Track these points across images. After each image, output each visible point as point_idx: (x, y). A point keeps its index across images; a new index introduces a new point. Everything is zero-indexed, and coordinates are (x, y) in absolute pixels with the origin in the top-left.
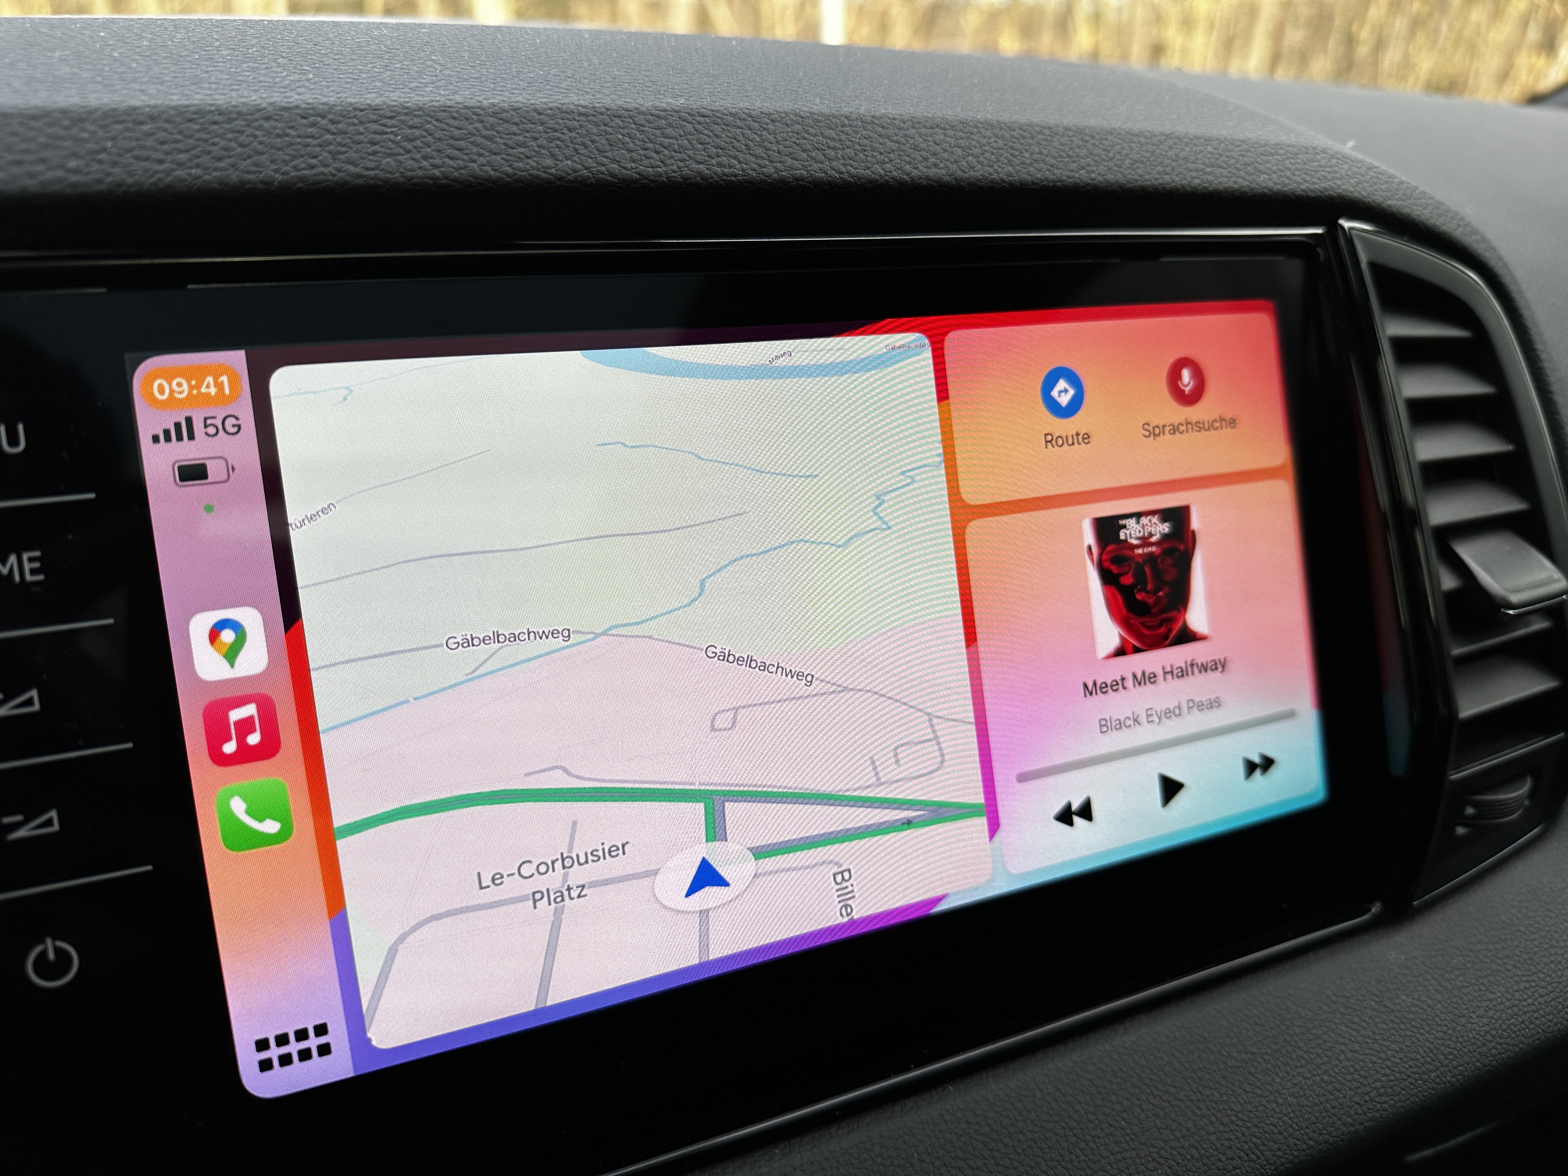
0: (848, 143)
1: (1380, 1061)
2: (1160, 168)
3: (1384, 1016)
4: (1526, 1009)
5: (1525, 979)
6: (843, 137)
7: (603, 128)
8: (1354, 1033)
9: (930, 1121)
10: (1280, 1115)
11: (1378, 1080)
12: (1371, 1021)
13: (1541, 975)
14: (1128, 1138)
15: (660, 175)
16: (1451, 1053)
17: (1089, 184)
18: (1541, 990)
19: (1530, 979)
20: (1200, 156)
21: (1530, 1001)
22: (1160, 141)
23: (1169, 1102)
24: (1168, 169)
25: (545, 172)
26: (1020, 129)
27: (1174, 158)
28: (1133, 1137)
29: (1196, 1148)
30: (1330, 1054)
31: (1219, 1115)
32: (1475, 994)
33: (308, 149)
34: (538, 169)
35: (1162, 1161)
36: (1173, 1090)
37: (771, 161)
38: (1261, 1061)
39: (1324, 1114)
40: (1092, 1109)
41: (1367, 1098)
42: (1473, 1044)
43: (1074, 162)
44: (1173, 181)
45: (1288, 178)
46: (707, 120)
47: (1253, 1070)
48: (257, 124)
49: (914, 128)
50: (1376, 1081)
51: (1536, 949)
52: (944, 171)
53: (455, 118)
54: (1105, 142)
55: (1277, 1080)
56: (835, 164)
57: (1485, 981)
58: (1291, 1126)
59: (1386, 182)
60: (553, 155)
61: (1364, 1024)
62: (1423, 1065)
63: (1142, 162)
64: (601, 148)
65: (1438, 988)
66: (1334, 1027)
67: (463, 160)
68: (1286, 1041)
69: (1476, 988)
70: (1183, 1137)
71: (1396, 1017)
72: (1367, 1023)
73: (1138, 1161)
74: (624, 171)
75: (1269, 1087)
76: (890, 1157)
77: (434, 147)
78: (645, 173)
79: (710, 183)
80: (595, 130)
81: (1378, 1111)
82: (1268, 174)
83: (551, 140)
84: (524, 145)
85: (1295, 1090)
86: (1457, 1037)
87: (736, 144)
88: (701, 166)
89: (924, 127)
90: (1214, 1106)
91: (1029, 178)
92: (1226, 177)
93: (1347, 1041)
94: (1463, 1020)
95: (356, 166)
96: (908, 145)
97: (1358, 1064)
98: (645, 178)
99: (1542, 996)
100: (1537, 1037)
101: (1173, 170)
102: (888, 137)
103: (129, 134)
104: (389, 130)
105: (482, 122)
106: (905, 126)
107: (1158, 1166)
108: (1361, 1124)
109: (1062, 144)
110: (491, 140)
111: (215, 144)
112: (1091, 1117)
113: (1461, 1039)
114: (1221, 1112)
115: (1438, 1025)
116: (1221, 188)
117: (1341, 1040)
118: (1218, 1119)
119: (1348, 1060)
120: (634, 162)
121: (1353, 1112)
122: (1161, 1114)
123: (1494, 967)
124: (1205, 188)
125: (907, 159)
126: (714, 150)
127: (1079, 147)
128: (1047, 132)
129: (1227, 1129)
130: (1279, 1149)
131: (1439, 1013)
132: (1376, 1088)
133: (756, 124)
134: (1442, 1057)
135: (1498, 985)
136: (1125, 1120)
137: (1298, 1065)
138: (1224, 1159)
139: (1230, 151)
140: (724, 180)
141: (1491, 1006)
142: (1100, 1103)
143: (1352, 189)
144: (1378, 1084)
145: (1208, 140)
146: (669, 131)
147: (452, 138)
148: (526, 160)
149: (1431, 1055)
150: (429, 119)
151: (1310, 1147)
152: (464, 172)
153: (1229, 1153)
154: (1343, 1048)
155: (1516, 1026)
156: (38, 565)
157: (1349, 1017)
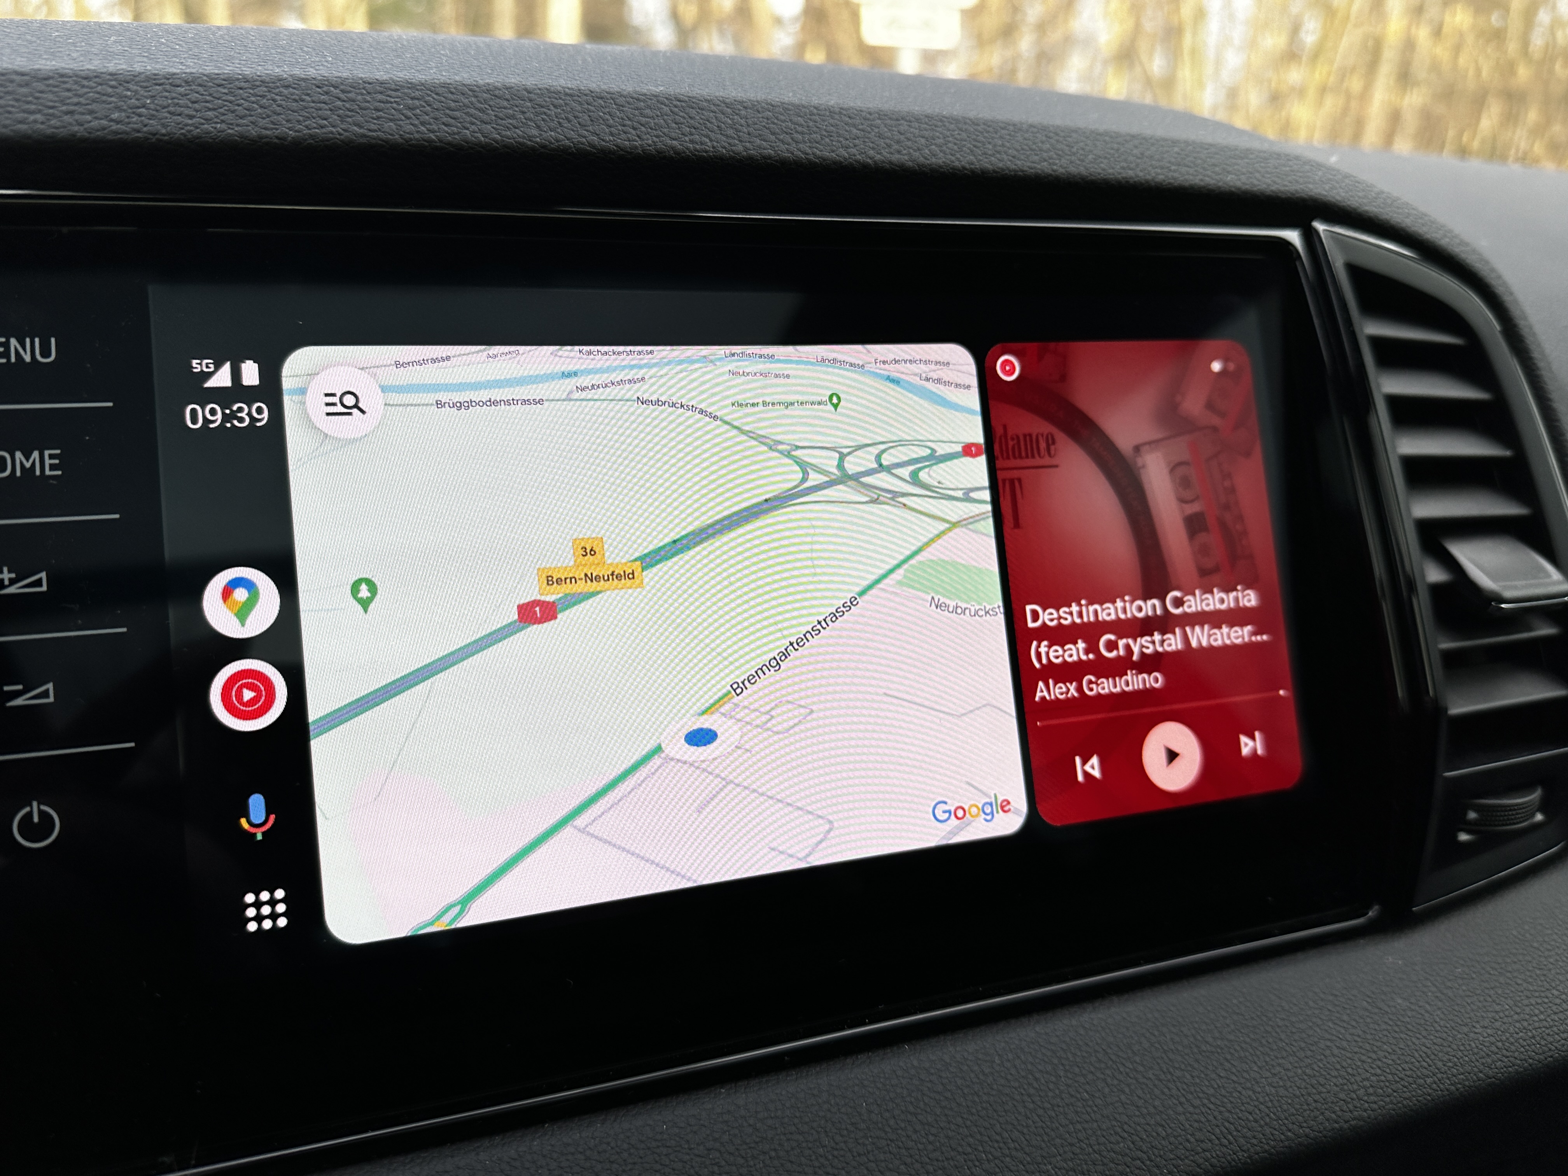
0: (815, 129)
1: (1369, 1060)
2: (1125, 165)
3: (1377, 1018)
4: (1537, 1025)
5: (1537, 994)
6: (811, 124)
7: (586, 106)
8: (1343, 1031)
9: (882, 1075)
10: (1256, 1103)
11: (1368, 1079)
12: (1361, 1021)
13: (1556, 993)
14: (1089, 1109)
15: (636, 147)
16: (1450, 1060)
17: (1051, 175)
18: (1554, 1008)
19: (1542, 994)
20: (1165, 156)
21: (1542, 1017)
22: (1126, 141)
23: (1136, 1079)
24: (1132, 166)
25: (530, 141)
26: (984, 124)
27: (1139, 156)
28: (1095, 1109)
29: (1162, 1126)
30: (1314, 1048)
31: (1190, 1096)
32: (1480, 1004)
33: (320, 112)
35: (1126, 1135)
36: (1141, 1068)
37: (740, 141)
38: (1238, 1048)
39: (1305, 1107)
40: (1054, 1079)
41: (1355, 1096)
42: (1476, 1054)
43: (1037, 155)
44: (1137, 176)
45: (1259, 180)
46: (683, 104)
47: (1229, 1057)
48: (277, 90)
49: (879, 119)
50: (1364, 1079)
51: (1551, 966)
52: (906, 158)
53: (452, 93)
54: (1069, 139)
55: (1256, 1068)
56: (801, 146)
57: (1492, 992)
58: (1268, 1115)
59: (1363, 191)
60: (538, 127)
61: (1354, 1023)
62: (1418, 1069)
63: (1106, 158)
64: (583, 122)
65: (1439, 995)
66: (1320, 1022)
67: (457, 127)
68: (1267, 1032)
69: (1482, 999)
70: (1149, 1114)
71: (1390, 1019)
72: (1357, 1022)
73: (1099, 1133)
74: (604, 143)
75: (1245, 1075)
76: (838, 1105)
77: (432, 115)
80: (579, 108)
81: (1365, 1110)
82: (1235, 174)
83: (537, 114)
84: (513, 117)
85: (1275, 1080)
86: (1458, 1045)
87: (709, 125)
88: (674, 142)
89: (891, 119)
90: (1185, 1087)
91: (990, 167)
92: (1192, 175)
93: (1334, 1038)
94: (1465, 1029)
95: (361, 127)
96: (873, 134)
97: (1345, 1060)
99: (1555, 1013)
100: (1550, 1054)
101: (1137, 165)
102: (854, 126)
103: (167, 94)
104: (393, 100)
105: (477, 97)
106: (871, 117)
107: (1120, 1139)
108: (1346, 1122)
109: (1025, 139)
110: (483, 112)
111: (239, 105)
112: (1051, 1086)
113: (1462, 1048)
114: (1192, 1093)
115: (1437, 1031)
116: (1187, 184)
117: (1327, 1036)
118: (1188, 1100)
119: (1334, 1056)
120: (613, 136)
121: (1337, 1109)
122: (1127, 1090)
123: (1502, 980)
124: (1170, 183)
125: (871, 145)
126: (688, 129)
127: (1042, 142)
128: (1011, 128)
129: (1197, 1111)
130: (1254, 1137)
131: (1438, 1020)
132: (1364, 1087)
133: (729, 110)
134: (1440, 1064)
135: (1506, 998)
136: (1087, 1092)
137: (1279, 1056)
138: (1192, 1140)
139: (1198, 152)
140: (695, 155)
141: (1498, 1017)
142: (1062, 1074)
143: (1325, 193)
144: (1367, 1083)
145: (1175, 142)
146: (648, 112)
147: (450, 109)
148: (514, 130)
149: (1428, 1060)
150: (429, 92)
151: (1288, 1138)
152: (456, 137)
153: (1199, 1135)
154: (1329, 1043)
155: (1524, 1040)
156: (57, 461)
157: (1338, 1015)
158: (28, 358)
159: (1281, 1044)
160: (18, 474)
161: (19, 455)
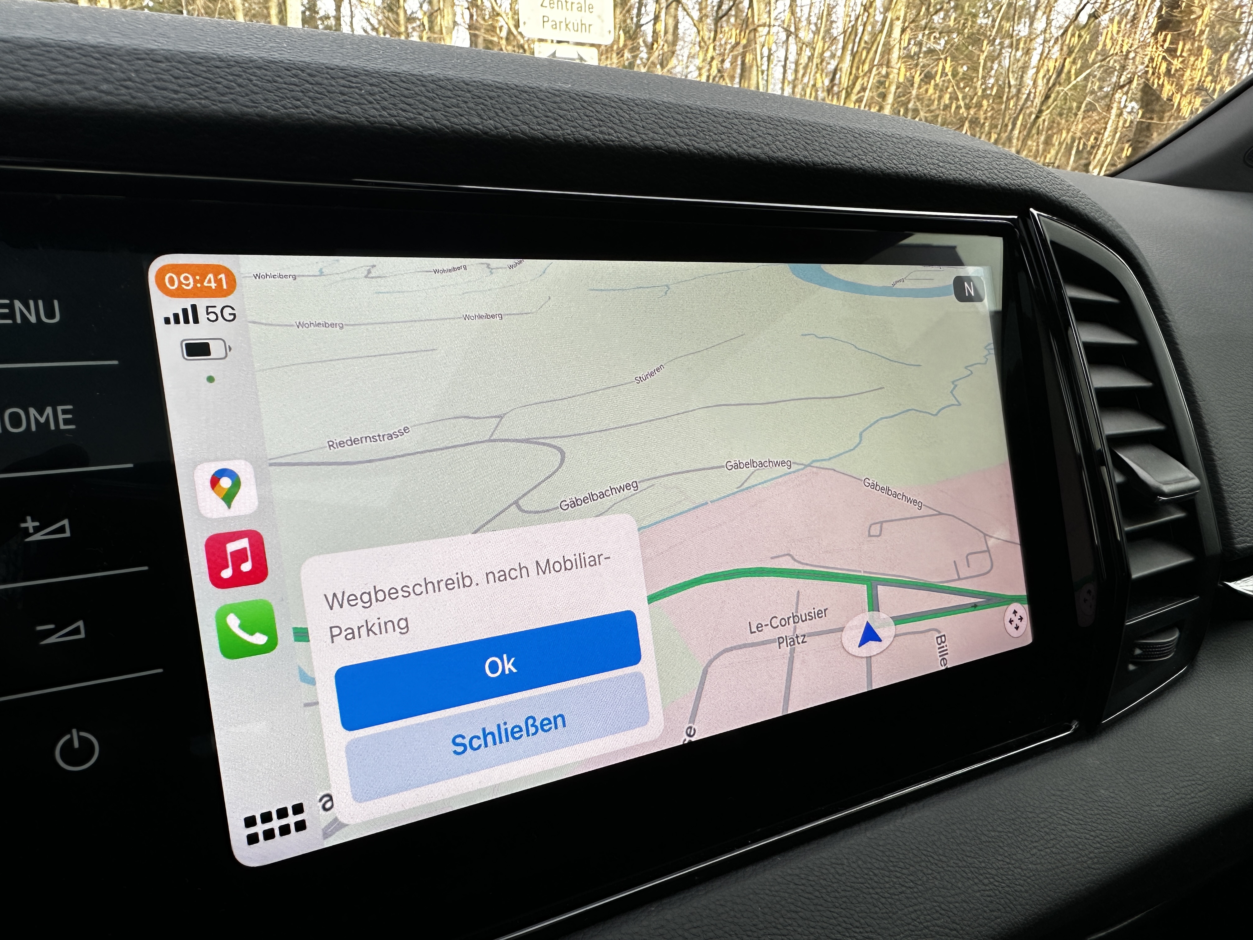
0: (692, 125)
1: (1092, 838)
2: (909, 161)
3: (1090, 805)
4: (1190, 801)
6: (688, 120)
7: (514, 99)
8: (1071, 817)
9: (768, 884)
10: (1025, 878)
11: (1092, 852)
12: (1082, 808)
13: (1198, 776)
15: (559, 136)
16: (1141, 833)
17: (861, 169)
19: (1191, 778)
20: (935, 154)
21: (1193, 795)
25: (475, 127)
27: (917, 154)
32: (1154, 789)
33: (293, 93)
34: (469, 125)
37: (638, 133)
38: (1006, 837)
41: (1086, 865)
42: (1156, 826)
45: (996, 176)
46: (589, 100)
48: (251, 71)
49: (736, 118)
52: (760, 151)
53: (404, 82)
54: (869, 139)
56: (683, 138)
58: (1034, 886)
62: (1123, 841)
64: (514, 113)
68: (1022, 823)
71: (1099, 805)
72: (1079, 810)
74: (534, 132)
75: (1014, 857)
76: (740, 911)
77: (390, 101)
78: (548, 134)
79: (595, 145)
80: (509, 100)
81: (1094, 876)
83: (477, 104)
84: (458, 106)
85: (1034, 859)
86: (1144, 821)
87: (612, 118)
88: (588, 132)
89: (744, 118)
90: (977, 871)
91: (820, 161)
92: (954, 170)
93: (1067, 823)
94: (1147, 808)
95: (331, 109)
96: (733, 130)
97: (1076, 839)
98: (548, 137)
99: (1200, 792)
100: (1200, 822)
101: (917, 163)
102: (719, 123)
103: (150, 69)
104: (354, 85)
105: (424, 86)
106: (730, 117)
108: (1083, 886)
109: (840, 138)
110: (432, 100)
111: (219, 83)
113: (1147, 823)
114: (981, 875)
115: (1130, 812)
116: (951, 178)
117: (1061, 822)
118: (980, 881)
119: (1069, 837)
120: (539, 125)
121: (1076, 876)
124: (940, 177)
125: (734, 140)
126: (597, 121)
127: (852, 141)
128: (829, 129)
130: (1027, 904)
131: (1129, 803)
132: (1091, 858)
133: (625, 106)
134: (1135, 836)
135: (1168, 783)
137: (1033, 840)
140: (604, 144)
141: (1166, 798)
143: (1039, 186)
144: (1092, 855)
146: (563, 105)
147: (405, 96)
148: (460, 117)
149: (1128, 834)
152: (414, 122)
155: (1185, 813)
156: (70, 416)
157: (1065, 806)
158: (33, 319)
159: (1033, 831)
160: (33, 428)
161: (32, 411)
